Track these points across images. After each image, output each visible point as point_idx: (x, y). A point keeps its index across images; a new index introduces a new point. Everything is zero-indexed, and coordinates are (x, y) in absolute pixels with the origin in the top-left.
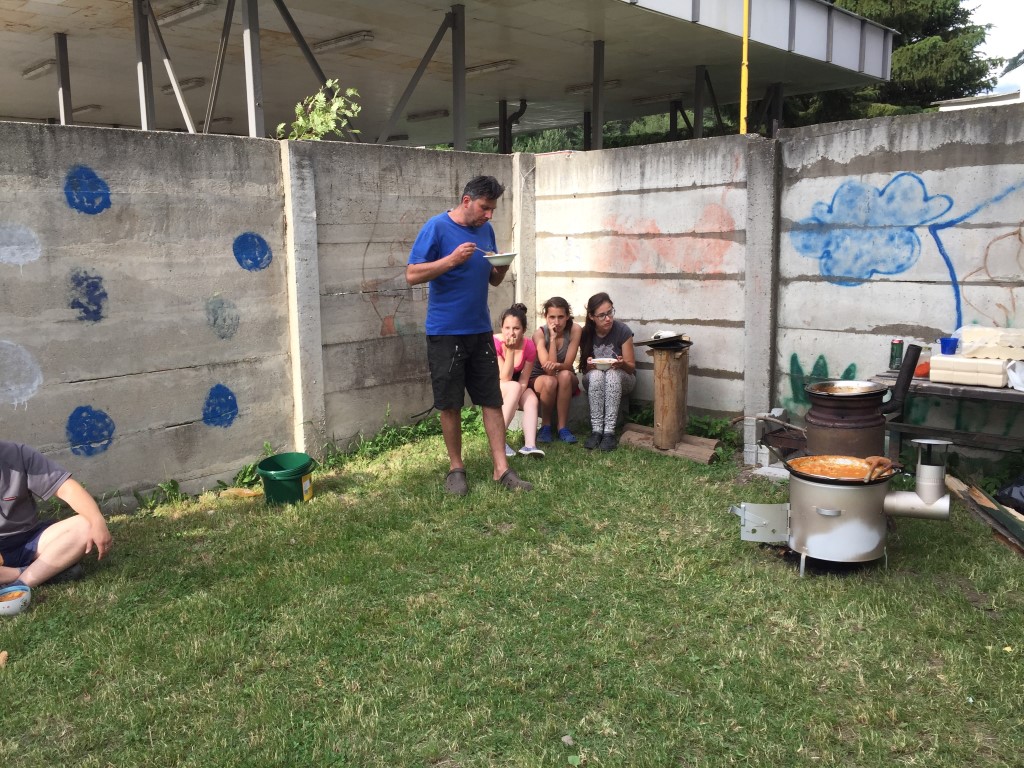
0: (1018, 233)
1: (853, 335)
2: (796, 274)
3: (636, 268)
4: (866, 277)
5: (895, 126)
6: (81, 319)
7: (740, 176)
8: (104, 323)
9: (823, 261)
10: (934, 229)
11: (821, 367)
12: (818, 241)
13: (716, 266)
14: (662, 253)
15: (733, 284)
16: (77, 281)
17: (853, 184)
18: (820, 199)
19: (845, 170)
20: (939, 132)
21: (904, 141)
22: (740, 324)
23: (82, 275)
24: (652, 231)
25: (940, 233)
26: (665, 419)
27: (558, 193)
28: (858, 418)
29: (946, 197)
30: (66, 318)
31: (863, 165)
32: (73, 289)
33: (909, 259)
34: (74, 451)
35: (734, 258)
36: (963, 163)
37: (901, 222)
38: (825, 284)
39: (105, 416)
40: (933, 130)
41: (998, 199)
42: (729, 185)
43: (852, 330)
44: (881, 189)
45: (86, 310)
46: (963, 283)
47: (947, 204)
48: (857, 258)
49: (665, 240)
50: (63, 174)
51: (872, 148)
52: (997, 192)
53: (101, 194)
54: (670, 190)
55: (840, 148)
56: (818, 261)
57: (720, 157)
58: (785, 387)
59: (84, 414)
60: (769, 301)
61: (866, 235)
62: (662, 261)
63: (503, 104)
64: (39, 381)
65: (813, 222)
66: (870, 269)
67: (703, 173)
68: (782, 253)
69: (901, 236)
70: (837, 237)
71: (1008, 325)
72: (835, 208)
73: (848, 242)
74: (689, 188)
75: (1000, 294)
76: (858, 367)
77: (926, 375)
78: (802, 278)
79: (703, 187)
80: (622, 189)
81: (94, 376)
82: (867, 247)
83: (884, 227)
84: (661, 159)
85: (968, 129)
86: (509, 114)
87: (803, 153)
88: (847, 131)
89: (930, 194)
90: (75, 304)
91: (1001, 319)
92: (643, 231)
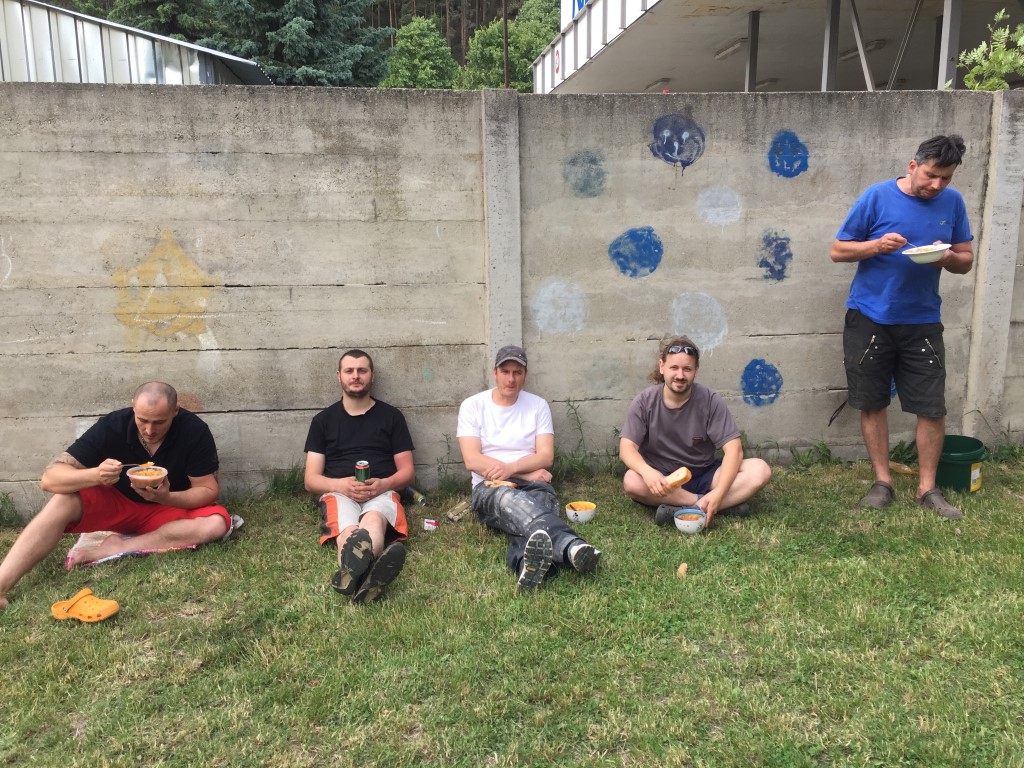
6: (766, 277)
8: (786, 282)
16: (768, 241)
23: (773, 235)
30: (754, 276)
32: (763, 249)
34: (745, 399)
39: (776, 371)
45: (772, 270)
50: (769, 140)
53: (800, 158)
59: (758, 367)
64: (725, 332)
81: (771, 332)
90: (764, 263)
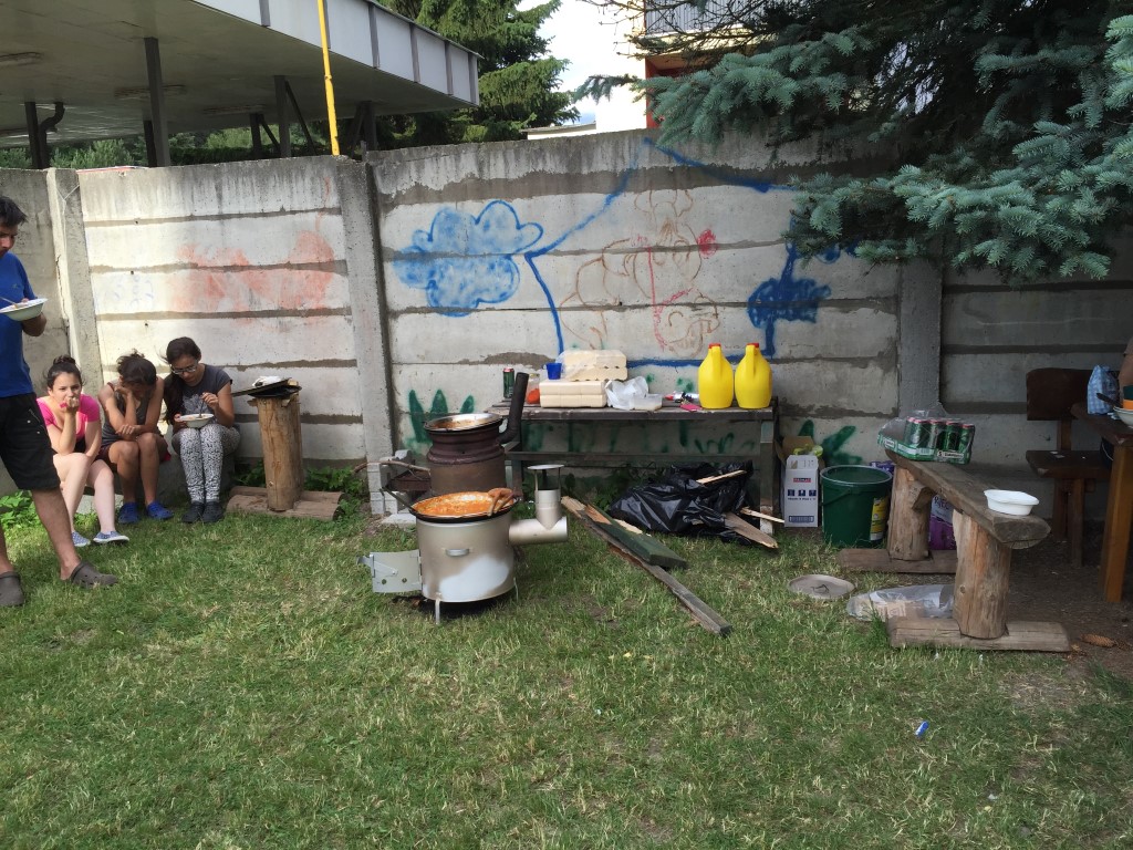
0: (601, 259)
1: (467, 367)
2: (404, 306)
3: (226, 306)
4: (472, 307)
5: (482, 154)
7: (333, 201)
9: (430, 291)
10: (529, 256)
11: (440, 402)
12: (421, 270)
13: (318, 300)
14: (254, 288)
15: (339, 320)
17: (448, 211)
18: (419, 227)
19: (440, 196)
20: (523, 160)
21: (492, 169)
22: (352, 363)
24: (239, 263)
25: (536, 261)
26: (278, 477)
27: (115, 217)
28: (478, 451)
29: (536, 225)
31: (457, 192)
33: (510, 287)
35: (337, 291)
36: (547, 192)
37: (499, 250)
38: (433, 316)
40: (517, 159)
41: (581, 227)
42: (322, 210)
43: (465, 362)
44: (476, 217)
46: (560, 309)
47: (538, 232)
48: (462, 287)
49: (256, 273)
51: (463, 176)
52: (580, 220)
54: (255, 215)
55: (432, 175)
56: (424, 291)
57: (307, 180)
58: (406, 426)
60: (380, 336)
61: (468, 264)
62: (256, 297)
63: (31, 107)
65: (415, 251)
66: (476, 298)
67: (291, 197)
68: (387, 285)
69: (500, 264)
70: (440, 267)
71: (603, 348)
72: (435, 236)
73: (451, 271)
74: (276, 214)
75: (592, 317)
76: (475, 399)
77: (538, 401)
78: (411, 310)
79: (293, 212)
80: (196, 214)
82: (470, 276)
83: (484, 256)
84: (240, 180)
85: (548, 159)
86: (41, 119)
87: (396, 178)
88: (437, 155)
89: (521, 223)
91: (596, 343)
92: (229, 263)
